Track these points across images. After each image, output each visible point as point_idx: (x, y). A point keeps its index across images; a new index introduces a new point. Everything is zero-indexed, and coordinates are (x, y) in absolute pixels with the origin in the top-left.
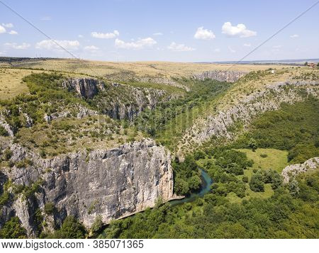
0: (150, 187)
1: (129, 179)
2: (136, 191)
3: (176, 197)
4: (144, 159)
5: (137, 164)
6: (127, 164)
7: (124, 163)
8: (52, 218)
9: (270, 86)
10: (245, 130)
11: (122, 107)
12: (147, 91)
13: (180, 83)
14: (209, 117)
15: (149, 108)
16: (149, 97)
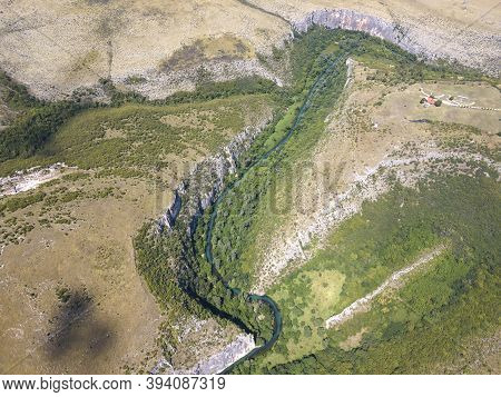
0: (242, 352)
1: (230, 357)
2: (234, 358)
3: (256, 346)
5: (234, 350)
9: (358, 178)
10: (320, 246)
11: (204, 197)
12: (228, 152)
13: (269, 67)
14: (289, 241)
15: (231, 172)
16: (230, 160)
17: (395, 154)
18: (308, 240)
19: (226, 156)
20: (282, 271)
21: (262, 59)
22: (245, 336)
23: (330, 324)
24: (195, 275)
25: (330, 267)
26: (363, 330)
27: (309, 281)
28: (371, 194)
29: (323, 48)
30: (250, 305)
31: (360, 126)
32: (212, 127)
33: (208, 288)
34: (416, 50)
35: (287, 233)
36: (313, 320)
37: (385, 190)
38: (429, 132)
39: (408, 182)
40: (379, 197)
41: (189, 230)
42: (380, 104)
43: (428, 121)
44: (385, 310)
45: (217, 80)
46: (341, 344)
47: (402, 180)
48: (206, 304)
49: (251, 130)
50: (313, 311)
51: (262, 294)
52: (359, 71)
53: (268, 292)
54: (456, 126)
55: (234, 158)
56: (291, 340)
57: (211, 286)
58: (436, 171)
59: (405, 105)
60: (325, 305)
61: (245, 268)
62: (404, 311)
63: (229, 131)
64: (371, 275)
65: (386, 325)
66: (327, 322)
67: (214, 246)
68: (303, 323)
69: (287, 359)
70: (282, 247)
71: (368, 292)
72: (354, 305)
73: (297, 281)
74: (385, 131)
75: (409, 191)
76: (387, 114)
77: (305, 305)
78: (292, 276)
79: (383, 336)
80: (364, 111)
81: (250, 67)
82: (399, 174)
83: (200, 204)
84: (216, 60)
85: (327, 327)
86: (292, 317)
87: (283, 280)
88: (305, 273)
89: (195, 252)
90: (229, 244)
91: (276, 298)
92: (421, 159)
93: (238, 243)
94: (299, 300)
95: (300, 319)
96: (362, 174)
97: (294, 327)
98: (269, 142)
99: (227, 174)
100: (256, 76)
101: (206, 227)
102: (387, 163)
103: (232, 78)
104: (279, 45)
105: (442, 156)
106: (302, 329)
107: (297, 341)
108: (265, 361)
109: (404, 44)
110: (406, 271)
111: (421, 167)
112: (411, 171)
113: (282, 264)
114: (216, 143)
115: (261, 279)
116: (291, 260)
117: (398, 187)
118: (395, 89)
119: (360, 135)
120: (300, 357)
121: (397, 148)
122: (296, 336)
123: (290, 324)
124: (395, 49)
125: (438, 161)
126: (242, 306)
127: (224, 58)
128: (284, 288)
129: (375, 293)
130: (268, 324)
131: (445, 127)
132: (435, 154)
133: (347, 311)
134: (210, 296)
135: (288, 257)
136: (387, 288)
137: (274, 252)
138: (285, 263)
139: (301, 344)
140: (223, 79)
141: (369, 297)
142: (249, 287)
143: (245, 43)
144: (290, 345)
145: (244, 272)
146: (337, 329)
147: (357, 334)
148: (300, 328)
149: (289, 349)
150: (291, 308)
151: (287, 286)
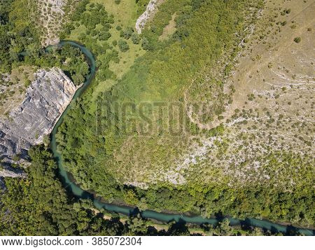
0: (61, 97)
1: (47, 106)
2: (54, 106)
3: (78, 87)
4: (47, 88)
5: (45, 94)
6: (39, 100)
7: (37, 102)
8: (22, 160)
20: (66, 9)
22: (49, 71)
23: (140, 26)
26: (174, 17)
27: (100, 6)
46: (160, 38)
50: (118, 29)
53: (63, 35)
56: (112, 63)
60: (127, 17)
66: (137, 27)
68: (115, 43)
69: (116, 79)
73: (88, 13)
77: (109, 27)
85: (140, 32)
86: (100, 43)
87: (72, 18)
91: (74, 36)
94: (99, 27)
95: (110, 41)
97: (109, 51)
106: (117, 48)
107: (117, 62)
108: (95, 94)
120: (128, 70)
122: (115, 57)
123: (102, 51)
133: (150, 7)
139: (121, 63)
144: (113, 67)
145: (22, 29)
146: (149, 28)
147: (170, 22)
148: (114, 48)
149: (114, 71)
150: (95, 37)
151: (79, 22)
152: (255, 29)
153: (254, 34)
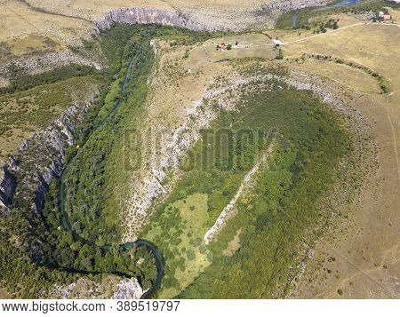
3: (145, 291)
9: (189, 111)
10: (176, 178)
11: (45, 171)
12: (60, 124)
13: (84, 56)
14: (146, 181)
15: (70, 144)
16: (65, 131)
17: (211, 87)
18: (163, 174)
19: (60, 129)
20: (148, 211)
21: (75, 50)
22: (127, 281)
23: (208, 238)
24: (54, 248)
25: (191, 192)
26: (239, 232)
27: (177, 210)
28: (204, 122)
29: (128, 38)
30: (125, 254)
31: (176, 75)
32: (37, 107)
33: (72, 255)
34: (200, 28)
35: (142, 174)
36: (191, 242)
37: (214, 117)
38: (231, 67)
39: (229, 106)
40: (212, 123)
41: (33, 206)
42: (187, 57)
43: (227, 60)
44: (250, 207)
45: (33, 73)
46: (224, 252)
47: (224, 105)
48: (71, 270)
49: (81, 104)
50: (189, 235)
51: (135, 239)
52: (162, 44)
53: (141, 235)
54: (247, 59)
55: (69, 130)
56: (178, 270)
57: (76, 253)
58: (246, 93)
59: (206, 53)
60: (198, 225)
61: (109, 221)
62: (264, 203)
63: (56, 107)
64: (228, 185)
65: (255, 219)
66: (205, 238)
67: (69, 215)
68: (184, 250)
69: (179, 289)
70: (141, 188)
71: (230, 199)
72: (223, 214)
73: (166, 215)
74: (198, 73)
75: (232, 113)
76: (195, 62)
77: (181, 232)
78: (160, 212)
79: (257, 229)
80: (176, 64)
81: (64, 58)
82: (220, 102)
83: (41, 178)
84: (26, 56)
85: (207, 243)
86: (171, 247)
87: (152, 220)
88: (170, 205)
89: (48, 227)
90: (85, 205)
91: (150, 237)
92: (232, 87)
93: (96, 202)
94: (173, 230)
95: (180, 247)
96: (192, 107)
97: (177, 257)
98: (102, 112)
99: (67, 146)
100: (73, 65)
101: (56, 200)
102: (208, 95)
103: (49, 69)
104: (88, 38)
105: (246, 81)
106: (184, 255)
107: (183, 269)
109: (189, 26)
110: (254, 170)
111: (235, 93)
112: (228, 98)
113: (146, 204)
114: (45, 119)
115: (129, 226)
116: (154, 198)
117: (223, 112)
118: (194, 46)
119: (179, 81)
120: (191, 281)
121: (212, 82)
122: (181, 264)
123: (171, 255)
124: (184, 31)
125: (244, 86)
126: (117, 259)
127: (35, 53)
128: (155, 226)
129: (237, 196)
130: (150, 265)
131: (241, 61)
132: (241, 81)
133: (219, 221)
134: (77, 262)
135: (150, 196)
136: (244, 190)
137: (135, 196)
138: (148, 202)
139: (186, 271)
140: (39, 71)
141: (232, 202)
142: (119, 238)
143: (54, 39)
144: (178, 275)
145: (110, 226)
146: (216, 240)
147: (235, 237)
148: (182, 255)
149: (178, 279)
150: (167, 241)
151: (157, 223)
152: (306, 269)
153: (304, 274)
